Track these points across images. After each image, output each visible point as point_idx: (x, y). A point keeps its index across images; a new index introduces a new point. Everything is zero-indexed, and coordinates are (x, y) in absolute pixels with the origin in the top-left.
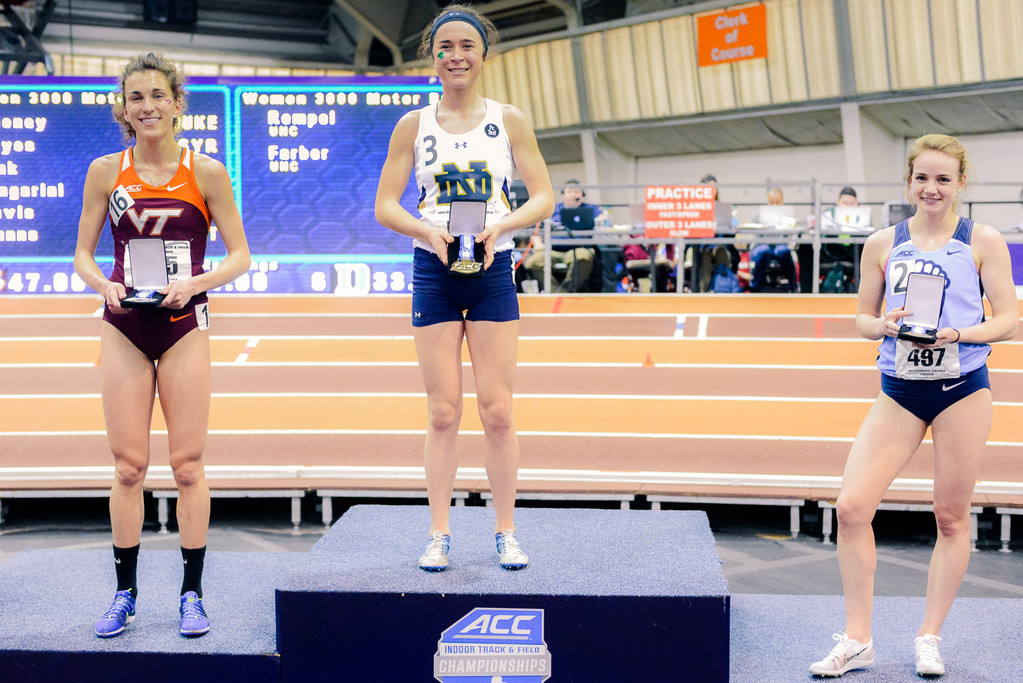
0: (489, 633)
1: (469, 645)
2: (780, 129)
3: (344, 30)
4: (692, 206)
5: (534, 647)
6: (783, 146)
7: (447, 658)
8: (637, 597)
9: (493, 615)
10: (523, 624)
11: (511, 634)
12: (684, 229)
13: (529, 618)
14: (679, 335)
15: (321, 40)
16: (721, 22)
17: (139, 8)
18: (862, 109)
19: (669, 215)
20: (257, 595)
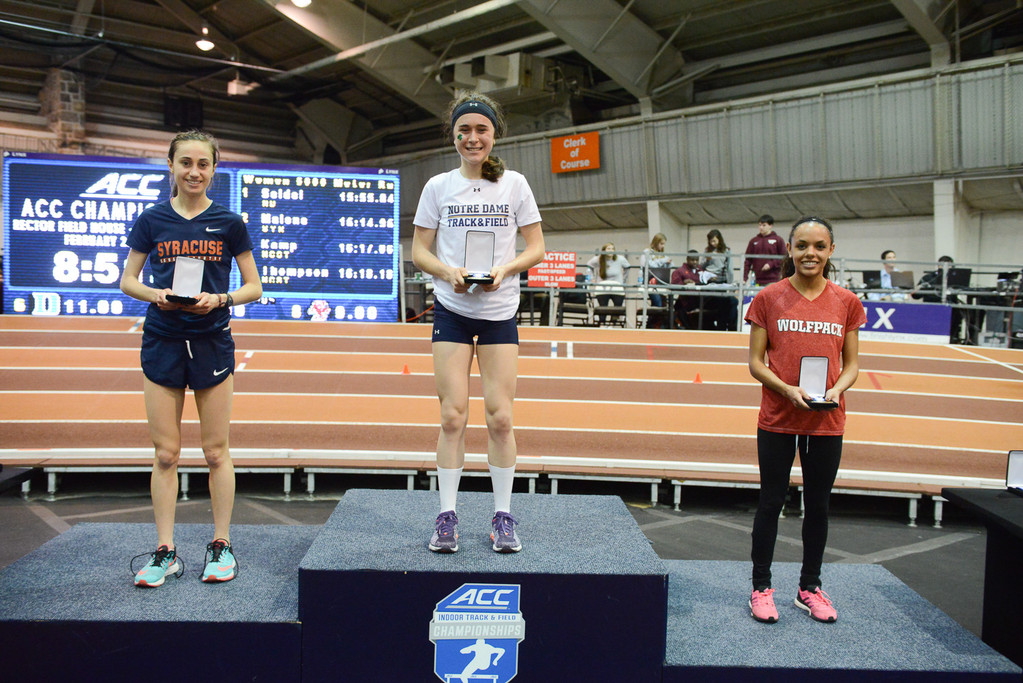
0: (475, 604)
1: (459, 614)
2: (604, 216)
3: (307, 138)
4: (560, 266)
5: (511, 615)
6: (607, 228)
7: (441, 625)
8: (595, 575)
9: (479, 589)
10: (502, 598)
11: (493, 604)
12: (554, 281)
13: (508, 592)
14: (554, 355)
15: (291, 145)
16: (567, 143)
17: (161, 116)
18: (661, 205)
19: (545, 271)
20: (275, 564)
